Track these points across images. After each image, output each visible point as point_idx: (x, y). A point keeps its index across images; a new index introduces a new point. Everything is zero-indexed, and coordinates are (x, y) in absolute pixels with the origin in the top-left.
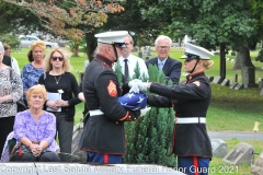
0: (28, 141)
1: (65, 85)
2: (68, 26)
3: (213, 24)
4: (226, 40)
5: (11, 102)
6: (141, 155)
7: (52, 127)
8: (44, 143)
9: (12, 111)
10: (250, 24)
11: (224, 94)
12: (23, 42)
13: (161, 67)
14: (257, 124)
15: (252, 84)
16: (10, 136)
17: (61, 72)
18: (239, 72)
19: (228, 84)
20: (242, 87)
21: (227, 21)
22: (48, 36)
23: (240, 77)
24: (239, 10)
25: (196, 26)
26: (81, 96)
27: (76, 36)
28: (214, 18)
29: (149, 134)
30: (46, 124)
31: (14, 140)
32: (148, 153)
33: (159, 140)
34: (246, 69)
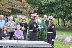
0: (17, 36)
1: (25, 25)
2: (26, 13)
3: (56, 13)
4: (59, 16)
5: (14, 28)
6: (40, 39)
7: (22, 34)
8: (20, 37)
9: (14, 30)
10: (64, 13)
11: (59, 27)
12: (18, 17)
13: (45, 21)
14: (64, 33)
15: (64, 25)
16: (14, 35)
17: (25, 22)
18: (62, 23)
19: (60, 25)
20: (62, 26)
21: (59, 13)
22: (23, 15)
23: (62, 24)
24: (61, 10)
25: (53, 14)
26: (28, 27)
27: (28, 15)
28: (57, 12)
29: (41, 35)
30: (21, 33)
31: (14, 36)
32: (41, 39)
33: (43, 36)
34: (63, 23)
